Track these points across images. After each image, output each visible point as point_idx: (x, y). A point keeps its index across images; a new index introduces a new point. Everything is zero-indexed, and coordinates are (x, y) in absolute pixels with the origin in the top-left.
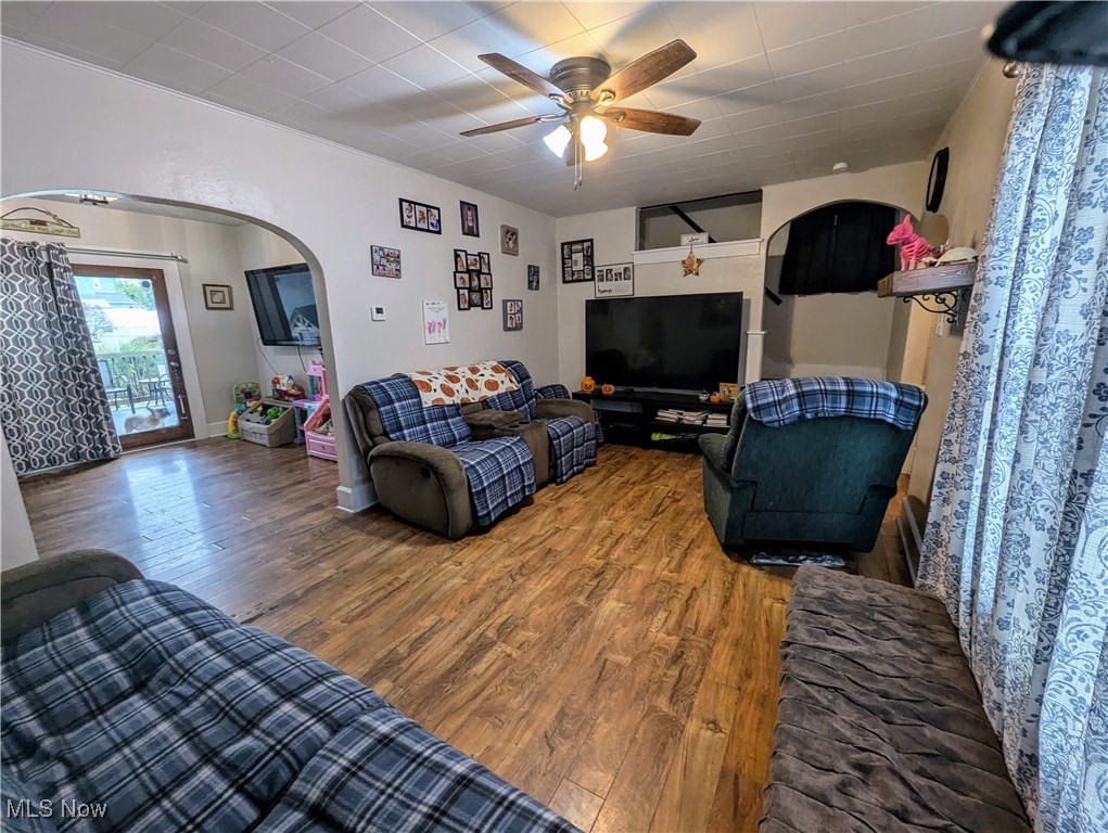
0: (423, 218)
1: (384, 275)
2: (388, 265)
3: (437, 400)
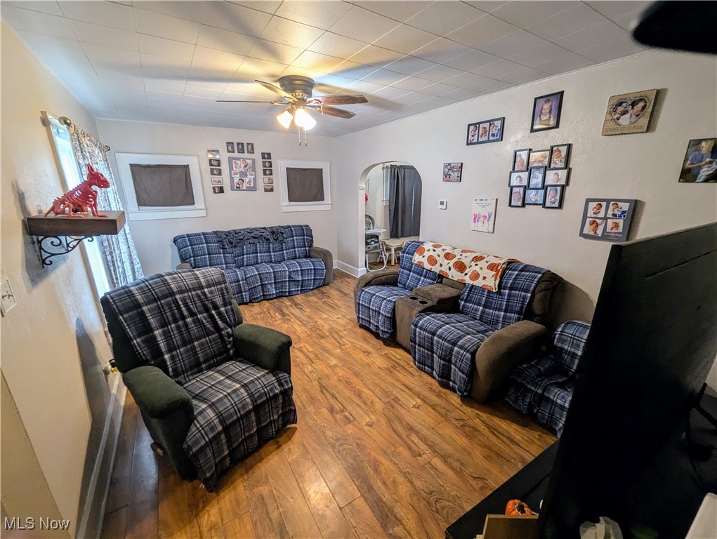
0: (485, 133)
1: (450, 181)
2: (452, 174)
3: (420, 262)
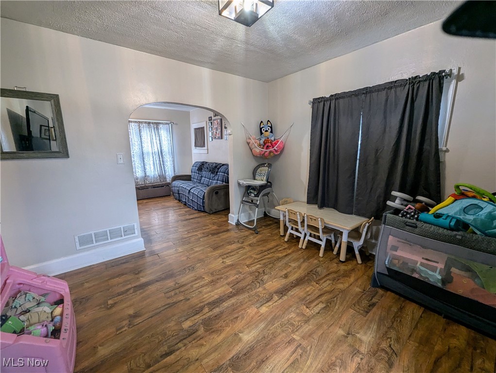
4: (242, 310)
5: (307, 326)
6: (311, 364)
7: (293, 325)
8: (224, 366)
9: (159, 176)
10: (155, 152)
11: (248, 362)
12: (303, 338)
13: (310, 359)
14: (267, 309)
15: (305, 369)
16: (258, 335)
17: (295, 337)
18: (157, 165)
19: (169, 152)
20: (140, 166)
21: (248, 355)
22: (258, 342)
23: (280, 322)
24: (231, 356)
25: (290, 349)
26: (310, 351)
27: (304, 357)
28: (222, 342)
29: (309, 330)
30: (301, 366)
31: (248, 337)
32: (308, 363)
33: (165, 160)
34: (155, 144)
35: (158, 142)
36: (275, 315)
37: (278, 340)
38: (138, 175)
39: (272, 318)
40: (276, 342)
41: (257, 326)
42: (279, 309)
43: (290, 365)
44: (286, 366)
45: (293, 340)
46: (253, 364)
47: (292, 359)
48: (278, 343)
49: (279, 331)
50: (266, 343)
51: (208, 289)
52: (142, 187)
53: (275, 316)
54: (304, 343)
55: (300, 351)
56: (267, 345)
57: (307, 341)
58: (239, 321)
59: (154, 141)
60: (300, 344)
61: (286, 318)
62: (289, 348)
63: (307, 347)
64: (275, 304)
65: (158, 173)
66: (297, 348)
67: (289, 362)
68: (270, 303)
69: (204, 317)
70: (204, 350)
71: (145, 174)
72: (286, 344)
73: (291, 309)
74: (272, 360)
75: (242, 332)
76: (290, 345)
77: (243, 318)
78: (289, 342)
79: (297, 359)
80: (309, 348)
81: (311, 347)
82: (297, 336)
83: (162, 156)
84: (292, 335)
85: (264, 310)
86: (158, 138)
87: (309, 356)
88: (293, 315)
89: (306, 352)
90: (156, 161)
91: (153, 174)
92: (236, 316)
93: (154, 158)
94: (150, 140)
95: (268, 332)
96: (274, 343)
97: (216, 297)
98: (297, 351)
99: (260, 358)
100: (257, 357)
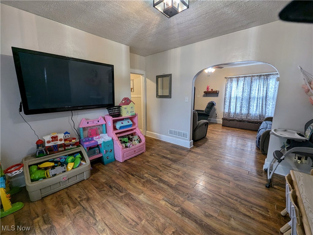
4: (160, 192)
5: (154, 231)
6: (125, 230)
7: (153, 220)
8: (126, 191)
9: (259, 115)
10: (260, 97)
11: (128, 199)
12: (143, 226)
13: (128, 229)
14: (163, 204)
15: (122, 226)
16: (143, 202)
17: (144, 221)
18: (259, 107)
19: (273, 98)
20: (246, 106)
21: (131, 199)
22: (139, 202)
23: (154, 212)
24: (131, 193)
25: (135, 219)
26: (134, 231)
27: (129, 226)
28: (139, 189)
29: (151, 232)
30: (124, 224)
31: (142, 198)
32: (126, 228)
33: (268, 103)
34: (262, 91)
35: (265, 89)
36: (160, 209)
37: (141, 212)
38: (243, 112)
39: (156, 208)
40: (139, 211)
41: (149, 200)
42: (166, 211)
43: (125, 218)
44: (125, 216)
45: (141, 220)
46: (127, 202)
47: (129, 219)
48: (138, 212)
49: (147, 212)
50: (138, 205)
51: (171, 176)
52: (240, 120)
53: (158, 209)
54: (139, 227)
55: (134, 224)
56: (137, 206)
57: (141, 229)
58: (151, 192)
59: (262, 89)
60: (138, 224)
61: (159, 216)
62: (135, 217)
63: (136, 228)
64: (170, 208)
65: (259, 113)
66: (136, 222)
67: (126, 217)
68: (169, 205)
69: (152, 179)
70: (134, 184)
71: (248, 112)
72: (138, 216)
73: (168, 219)
74: (128, 209)
75: (144, 195)
76: (137, 218)
77: (154, 193)
78: (139, 217)
79: (128, 222)
80: (136, 230)
81: (136, 231)
82: (145, 223)
83: (266, 100)
84: (145, 219)
85: (163, 203)
86: (265, 87)
87: (130, 229)
88: (162, 220)
89: (133, 228)
90: (260, 104)
91: (254, 113)
92: (155, 190)
93: (259, 101)
94: (258, 88)
95: (146, 206)
96: (138, 209)
97: (166, 180)
98: (133, 222)
99: (130, 204)
100: (130, 203)
